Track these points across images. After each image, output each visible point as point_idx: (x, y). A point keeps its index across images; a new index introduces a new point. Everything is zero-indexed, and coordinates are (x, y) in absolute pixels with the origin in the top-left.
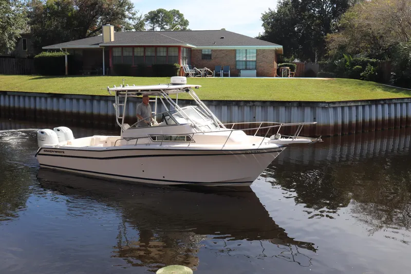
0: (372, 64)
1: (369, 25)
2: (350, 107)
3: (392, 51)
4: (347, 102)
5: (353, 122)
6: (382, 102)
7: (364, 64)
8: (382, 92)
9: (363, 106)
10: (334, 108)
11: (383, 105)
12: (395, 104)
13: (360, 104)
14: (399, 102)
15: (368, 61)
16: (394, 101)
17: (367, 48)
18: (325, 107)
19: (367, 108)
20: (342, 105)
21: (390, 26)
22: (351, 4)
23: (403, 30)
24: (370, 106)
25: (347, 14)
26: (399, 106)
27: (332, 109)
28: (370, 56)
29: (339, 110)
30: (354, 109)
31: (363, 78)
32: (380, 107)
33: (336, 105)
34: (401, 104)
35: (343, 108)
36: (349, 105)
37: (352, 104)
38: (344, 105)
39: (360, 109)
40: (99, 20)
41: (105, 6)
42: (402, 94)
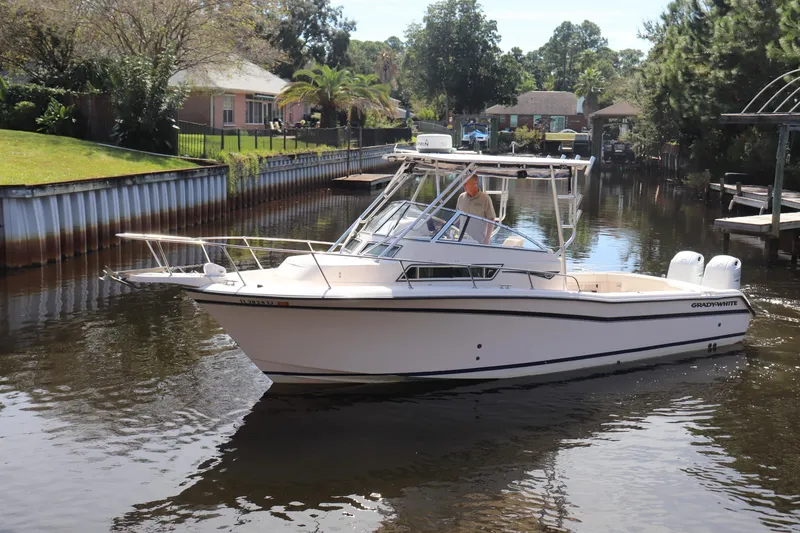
2: (73, 195)
4: (67, 184)
5: (81, 229)
6: (129, 182)
8: (112, 159)
9: (97, 192)
10: (42, 198)
11: (130, 187)
13: (91, 187)
14: (156, 180)
15: (48, 92)
16: (148, 179)
18: (25, 198)
19: (104, 196)
20: (58, 191)
24: (108, 190)
26: (155, 187)
27: (39, 201)
29: (54, 202)
30: (81, 199)
32: (125, 191)
33: (48, 192)
34: (159, 183)
35: (59, 197)
36: (71, 189)
37: (78, 189)
38: (63, 190)
39: (92, 196)
42: (149, 164)
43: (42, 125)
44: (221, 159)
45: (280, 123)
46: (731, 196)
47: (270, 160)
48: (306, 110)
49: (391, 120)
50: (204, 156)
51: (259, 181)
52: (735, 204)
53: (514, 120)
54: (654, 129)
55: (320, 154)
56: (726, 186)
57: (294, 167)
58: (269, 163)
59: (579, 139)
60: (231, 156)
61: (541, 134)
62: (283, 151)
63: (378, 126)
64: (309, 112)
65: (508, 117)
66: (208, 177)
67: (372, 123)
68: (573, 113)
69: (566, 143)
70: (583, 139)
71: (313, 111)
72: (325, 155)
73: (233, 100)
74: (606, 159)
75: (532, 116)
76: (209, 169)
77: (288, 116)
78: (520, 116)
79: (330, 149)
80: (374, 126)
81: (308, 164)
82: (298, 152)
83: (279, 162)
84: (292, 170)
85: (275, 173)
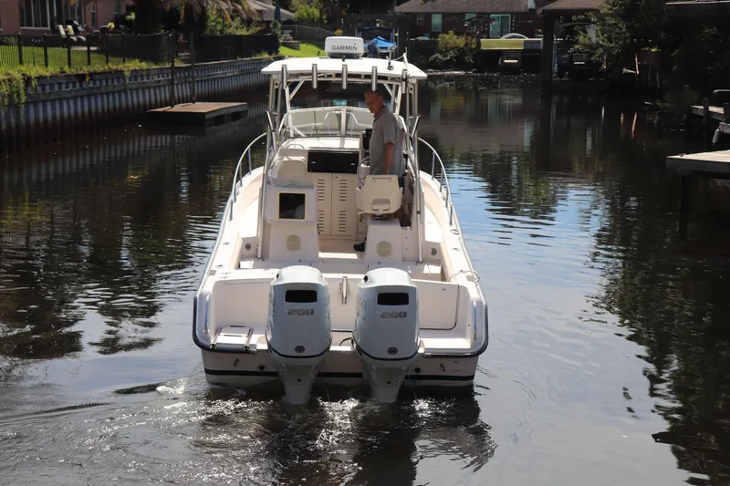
45: (75, 28)
46: (717, 123)
47: (43, 82)
48: (118, 7)
49: (248, 23)
51: (27, 111)
52: (721, 134)
53: (437, 20)
54: (624, 30)
55: (127, 74)
56: (712, 109)
57: (85, 93)
58: (43, 86)
59: (529, 47)
61: (474, 40)
62: (66, 69)
63: (229, 31)
64: (124, 11)
65: (428, 16)
67: (219, 27)
68: (523, 10)
69: (509, 54)
70: (535, 47)
71: (129, 10)
72: (135, 73)
74: (560, 74)
75: (463, 14)
77: (89, 17)
78: (445, 15)
79: (144, 65)
80: (221, 31)
81: (110, 89)
82: (92, 70)
83: (60, 84)
84: (82, 97)
85: (53, 101)
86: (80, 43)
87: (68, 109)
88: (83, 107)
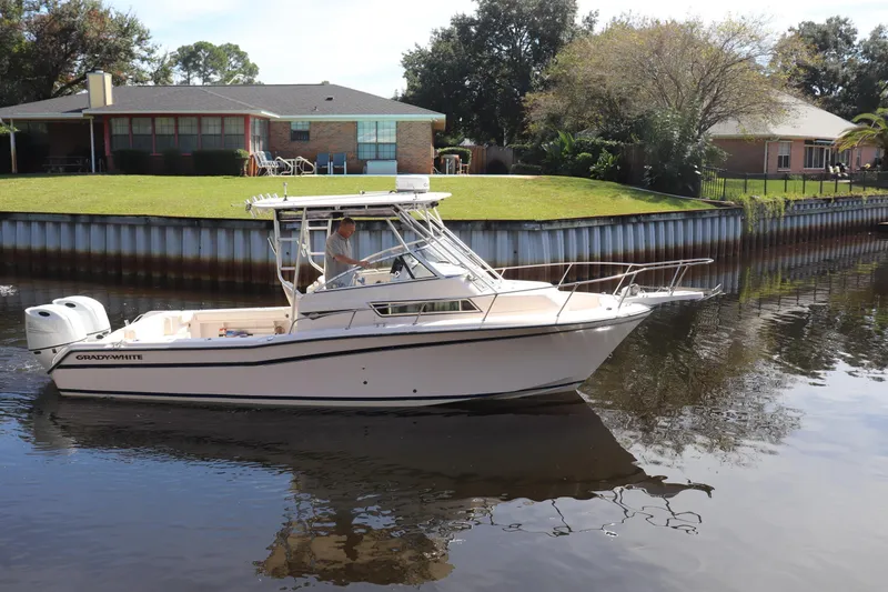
0: (611, 150)
1: (601, 78)
2: (578, 230)
3: (642, 126)
4: (573, 220)
6: (634, 220)
7: (596, 150)
8: (632, 200)
9: (602, 228)
10: (550, 231)
11: (635, 226)
12: (656, 223)
13: (595, 223)
14: (662, 219)
15: (603, 145)
16: (655, 218)
17: (597, 120)
18: (534, 231)
19: (608, 231)
20: (564, 226)
21: (639, 81)
22: (565, 40)
23: (661, 88)
24: (613, 227)
25: (560, 57)
26: (662, 226)
27: (547, 234)
28: (605, 135)
29: (560, 235)
30: (586, 233)
31: (596, 176)
32: (630, 228)
33: (554, 227)
34: (666, 222)
35: (566, 231)
36: (576, 225)
37: (583, 224)
38: (568, 225)
39: (597, 232)
40: (78, 63)
41: (92, 34)
42: (666, 204)
43: (593, 172)
44: (741, 202)
45: (842, 169)
47: (799, 203)
50: (723, 199)
51: (785, 222)
55: (865, 198)
57: (829, 210)
58: (799, 206)
60: (752, 199)
62: (818, 195)
66: (720, 217)
72: (871, 199)
73: (790, 146)
76: (720, 211)
77: (854, 160)
79: (880, 192)
81: (849, 208)
82: (837, 195)
83: (811, 205)
84: (827, 213)
85: (805, 216)
86: (843, 178)
87: (816, 221)
88: (828, 220)
